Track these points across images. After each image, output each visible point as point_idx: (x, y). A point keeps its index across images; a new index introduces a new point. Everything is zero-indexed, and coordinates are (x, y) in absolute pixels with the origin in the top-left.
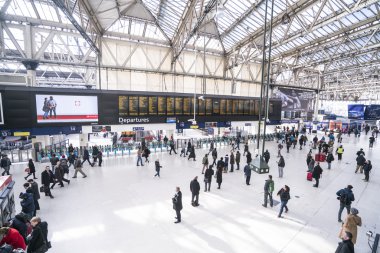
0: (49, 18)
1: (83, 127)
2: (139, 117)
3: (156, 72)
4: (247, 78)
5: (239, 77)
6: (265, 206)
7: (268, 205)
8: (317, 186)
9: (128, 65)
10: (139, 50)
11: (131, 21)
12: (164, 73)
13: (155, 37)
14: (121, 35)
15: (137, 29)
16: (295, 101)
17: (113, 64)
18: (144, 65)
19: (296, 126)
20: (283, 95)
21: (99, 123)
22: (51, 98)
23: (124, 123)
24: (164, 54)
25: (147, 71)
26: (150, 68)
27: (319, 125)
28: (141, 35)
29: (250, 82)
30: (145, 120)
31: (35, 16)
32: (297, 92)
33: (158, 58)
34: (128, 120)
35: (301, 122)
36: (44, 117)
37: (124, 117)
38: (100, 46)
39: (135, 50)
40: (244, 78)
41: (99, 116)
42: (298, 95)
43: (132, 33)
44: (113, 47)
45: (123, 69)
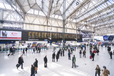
0: (9, 9)
1: (16, 41)
2: (35, 39)
3: (42, 25)
4: (71, 28)
5: (69, 28)
6: (73, 67)
7: (74, 67)
8: (93, 60)
9: (33, 23)
10: (37, 19)
11: (34, 10)
12: (45, 26)
13: (42, 15)
14: (31, 14)
15: (36, 12)
16: (87, 35)
17: (29, 22)
18: (38, 23)
19: (88, 43)
20: (83, 34)
21: (22, 40)
22: (6, 32)
23: (30, 41)
24: (45, 20)
25: (39, 25)
26: (40, 24)
27: (95, 43)
28: (38, 14)
29: (72, 29)
30: (37, 40)
31: (4, 8)
32: (87, 32)
33: (43, 21)
34: (31, 40)
35: (89, 42)
36: (2, 38)
37: (30, 38)
38: (24, 17)
39: (36, 19)
40: (70, 28)
41: (22, 38)
42: (87, 34)
43: (35, 14)
44: (29, 18)
45: (32, 24)
